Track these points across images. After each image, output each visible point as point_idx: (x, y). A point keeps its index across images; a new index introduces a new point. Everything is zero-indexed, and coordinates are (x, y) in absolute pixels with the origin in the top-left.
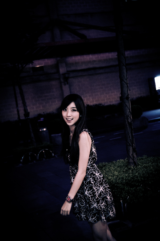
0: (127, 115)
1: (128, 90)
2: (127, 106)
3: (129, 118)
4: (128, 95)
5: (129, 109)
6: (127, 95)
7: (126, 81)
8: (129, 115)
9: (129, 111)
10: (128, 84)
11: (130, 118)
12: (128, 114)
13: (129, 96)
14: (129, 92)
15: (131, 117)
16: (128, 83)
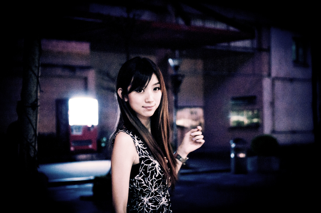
0: (29, 141)
1: (39, 91)
2: (30, 122)
3: (31, 147)
4: (37, 100)
5: (33, 128)
6: (34, 99)
7: (36, 72)
8: (33, 142)
9: (33, 133)
10: (39, 79)
11: (34, 147)
12: (31, 140)
13: (37, 104)
14: (39, 94)
15: (37, 147)
16: (40, 75)
